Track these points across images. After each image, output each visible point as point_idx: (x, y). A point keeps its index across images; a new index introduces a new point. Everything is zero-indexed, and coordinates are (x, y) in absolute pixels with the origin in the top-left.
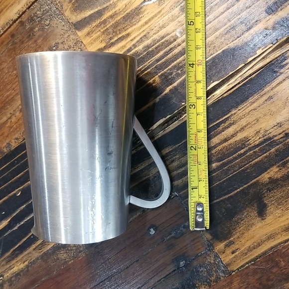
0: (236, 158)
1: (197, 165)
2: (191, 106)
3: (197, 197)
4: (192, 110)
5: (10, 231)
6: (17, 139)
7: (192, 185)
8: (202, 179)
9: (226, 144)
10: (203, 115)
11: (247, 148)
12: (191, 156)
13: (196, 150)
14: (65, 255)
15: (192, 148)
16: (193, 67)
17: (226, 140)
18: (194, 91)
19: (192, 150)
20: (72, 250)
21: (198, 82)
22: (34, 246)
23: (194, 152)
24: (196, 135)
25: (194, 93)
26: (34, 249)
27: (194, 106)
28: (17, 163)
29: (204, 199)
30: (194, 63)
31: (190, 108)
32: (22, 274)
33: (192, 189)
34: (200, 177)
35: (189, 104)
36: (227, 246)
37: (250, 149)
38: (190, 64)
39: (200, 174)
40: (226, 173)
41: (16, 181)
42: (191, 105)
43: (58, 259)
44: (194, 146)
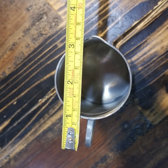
0: (151, 63)
1: (72, 97)
2: (70, 46)
4: (71, 49)
5: (11, 127)
6: (9, 68)
7: (66, 113)
8: (76, 110)
9: (145, 56)
11: (157, 57)
12: (67, 89)
13: (72, 84)
14: (52, 135)
15: (69, 82)
16: (74, 10)
17: (145, 54)
18: (73, 32)
19: (68, 83)
20: (56, 131)
21: (78, 24)
22: (29, 133)
23: (70, 86)
24: (73, 71)
25: (74, 34)
26: (30, 135)
27: (73, 46)
28: (12, 84)
29: (76, 126)
30: (75, 6)
31: (69, 47)
32: (23, 152)
33: (67, 116)
34: (74, 107)
35: (69, 44)
36: (151, 112)
37: (159, 57)
38: (71, 8)
39: (74, 104)
40: (147, 72)
41: (12, 95)
43: (47, 138)
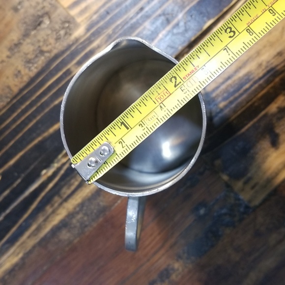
1: (158, 104)
2: (229, 30)
3: (118, 138)
4: (225, 36)
7: (126, 119)
8: (145, 127)
10: (230, 57)
11: (251, 83)
12: (162, 87)
13: (175, 86)
14: (68, 235)
15: (173, 80)
18: (253, 16)
19: (171, 81)
20: (75, 227)
21: (272, 11)
23: (170, 86)
24: (196, 70)
25: (252, 18)
26: (29, 237)
27: (232, 34)
29: (122, 150)
31: (226, 31)
32: (17, 268)
33: (122, 123)
34: (146, 121)
35: (230, 25)
36: (246, 183)
37: (255, 82)
39: (149, 117)
42: (231, 28)
43: (60, 241)
44: (178, 80)
